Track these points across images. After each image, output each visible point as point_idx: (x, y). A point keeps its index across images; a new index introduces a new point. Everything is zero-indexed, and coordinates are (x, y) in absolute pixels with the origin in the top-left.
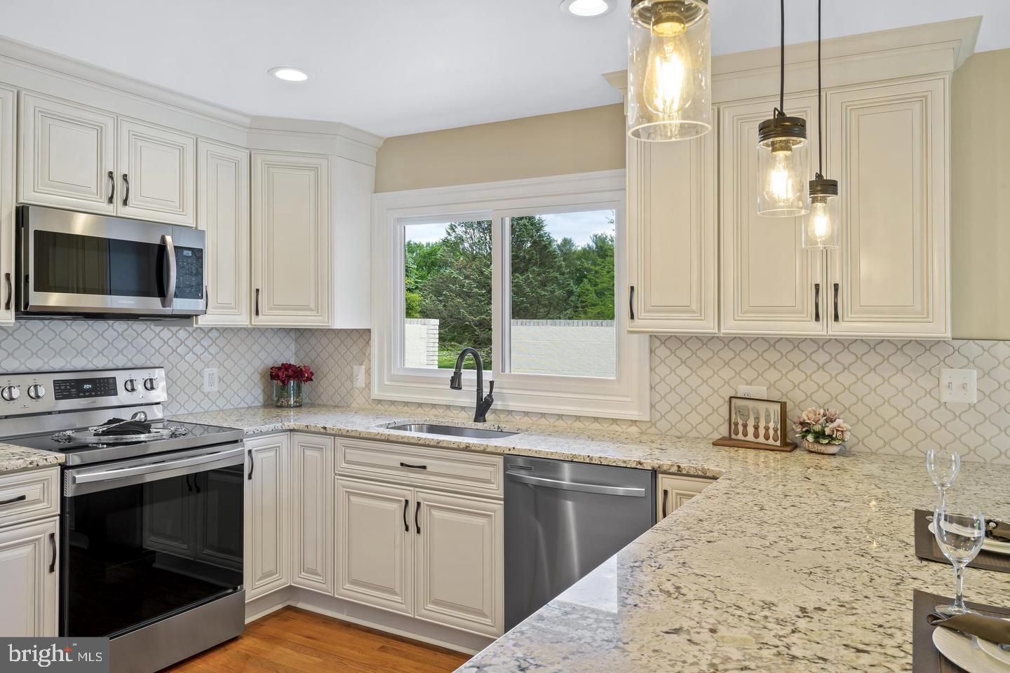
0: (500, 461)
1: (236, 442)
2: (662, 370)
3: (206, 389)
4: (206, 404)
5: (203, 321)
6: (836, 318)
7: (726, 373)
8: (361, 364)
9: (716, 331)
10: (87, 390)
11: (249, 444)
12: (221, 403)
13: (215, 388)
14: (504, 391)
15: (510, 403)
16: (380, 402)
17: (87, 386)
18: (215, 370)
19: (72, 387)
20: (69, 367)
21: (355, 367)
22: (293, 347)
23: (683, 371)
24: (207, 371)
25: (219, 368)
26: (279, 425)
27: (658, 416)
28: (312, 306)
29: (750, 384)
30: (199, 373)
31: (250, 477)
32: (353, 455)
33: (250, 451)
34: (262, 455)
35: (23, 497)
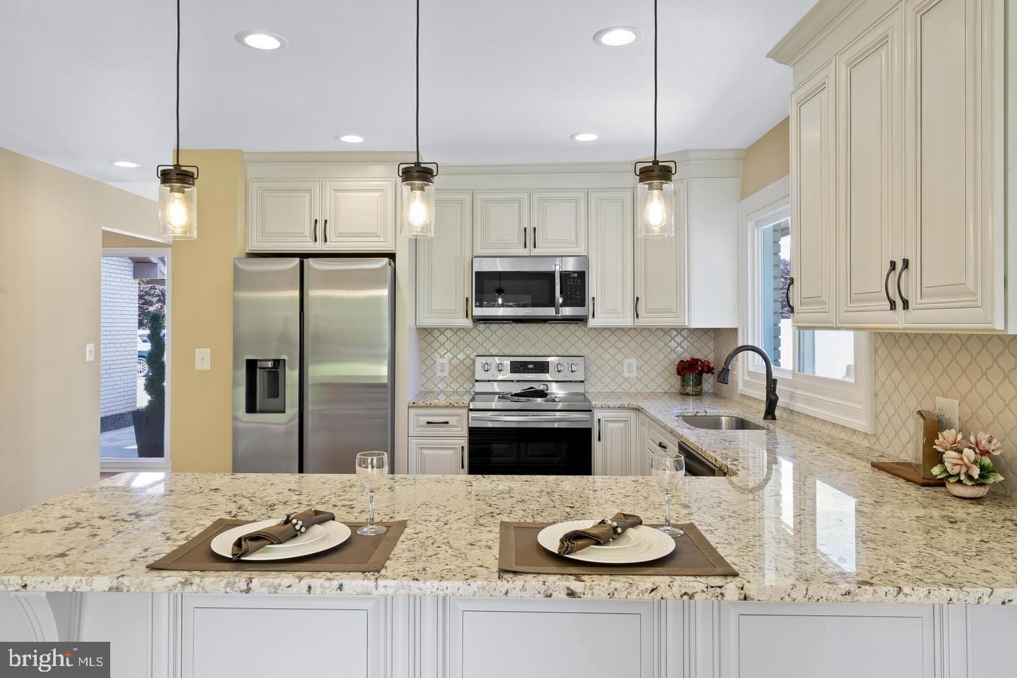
3: (626, 374)
4: (626, 386)
7: (928, 380)
10: (531, 369)
11: (598, 414)
12: (639, 387)
13: (634, 374)
14: (798, 392)
17: (531, 366)
18: (633, 361)
19: (521, 366)
20: (527, 354)
22: (711, 345)
23: (897, 376)
24: (627, 361)
25: (637, 359)
26: (626, 403)
27: (880, 430)
28: (674, 310)
30: (620, 362)
31: (599, 439)
33: (599, 420)
34: (611, 425)
35: (447, 423)
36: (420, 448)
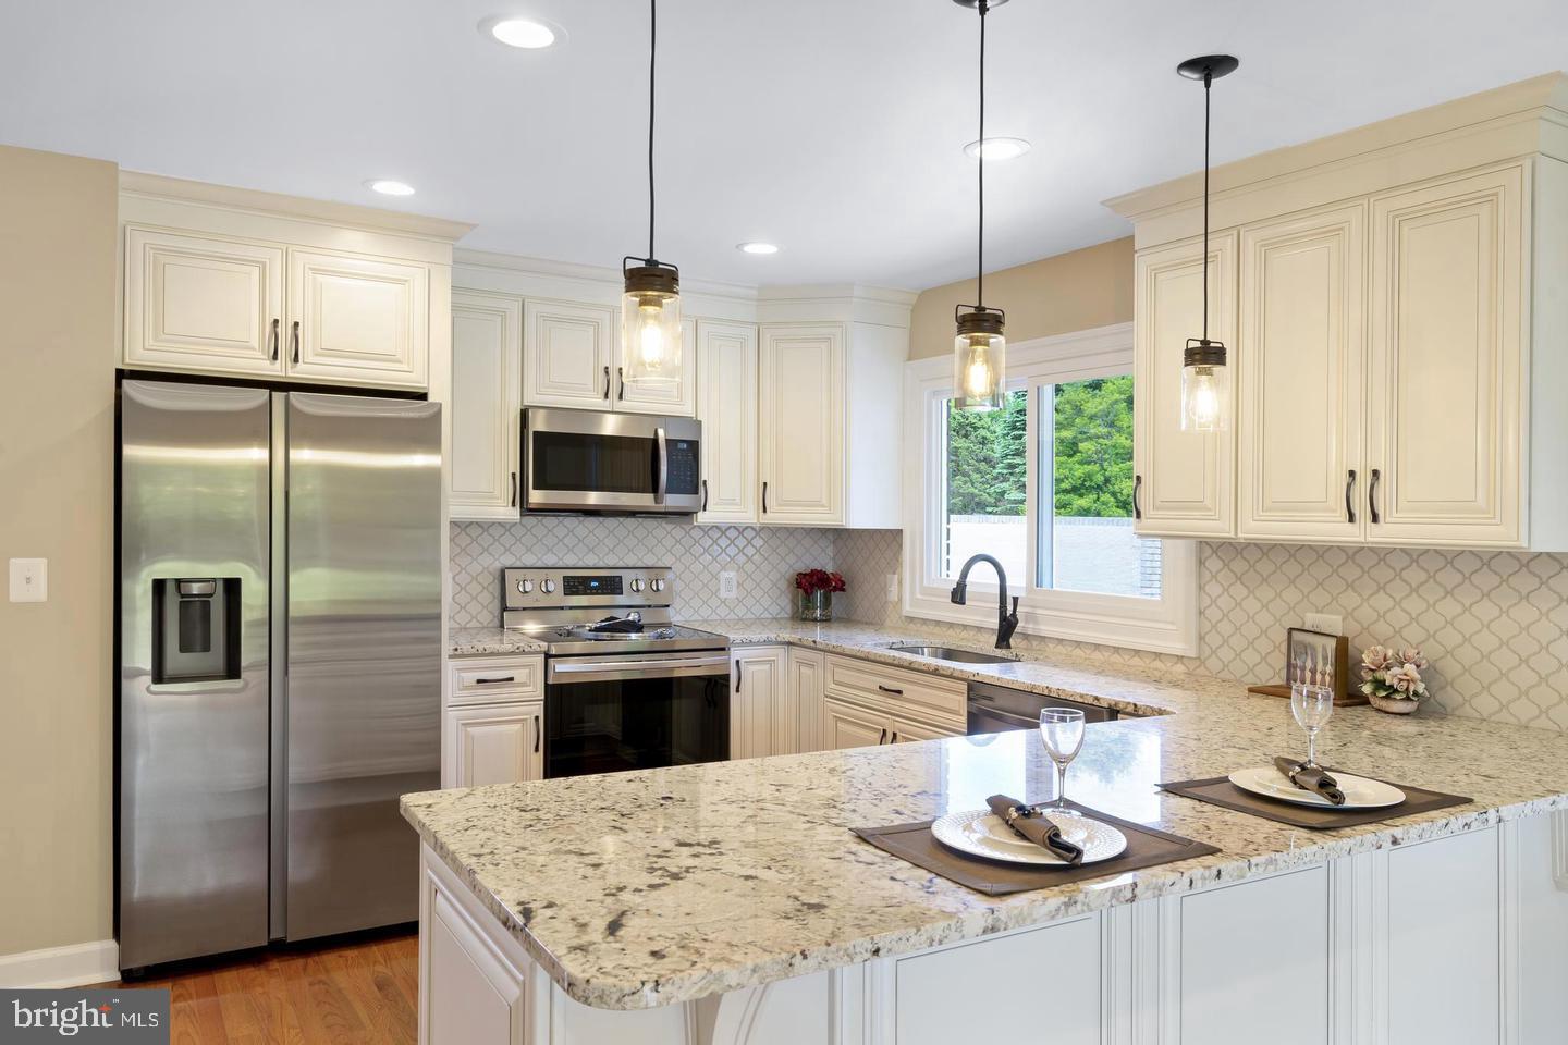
0: (964, 687)
1: (723, 649)
2: (1214, 589)
3: (723, 594)
4: (723, 612)
5: (702, 518)
6: (1375, 518)
7: (1292, 595)
8: (894, 573)
9: (1232, 535)
10: (595, 588)
11: (735, 654)
12: (740, 611)
13: (733, 594)
14: (1039, 611)
15: (1043, 627)
16: (911, 619)
17: (594, 584)
18: (732, 574)
19: (581, 584)
20: (581, 564)
21: (888, 576)
22: (830, 551)
23: (1239, 591)
24: (725, 575)
25: (738, 571)
26: (773, 636)
27: (1208, 651)
28: (825, 502)
29: (1321, 612)
30: (715, 577)
31: (738, 691)
32: (842, 675)
33: (738, 662)
34: (752, 668)
35: (511, 679)
36: (463, 724)
